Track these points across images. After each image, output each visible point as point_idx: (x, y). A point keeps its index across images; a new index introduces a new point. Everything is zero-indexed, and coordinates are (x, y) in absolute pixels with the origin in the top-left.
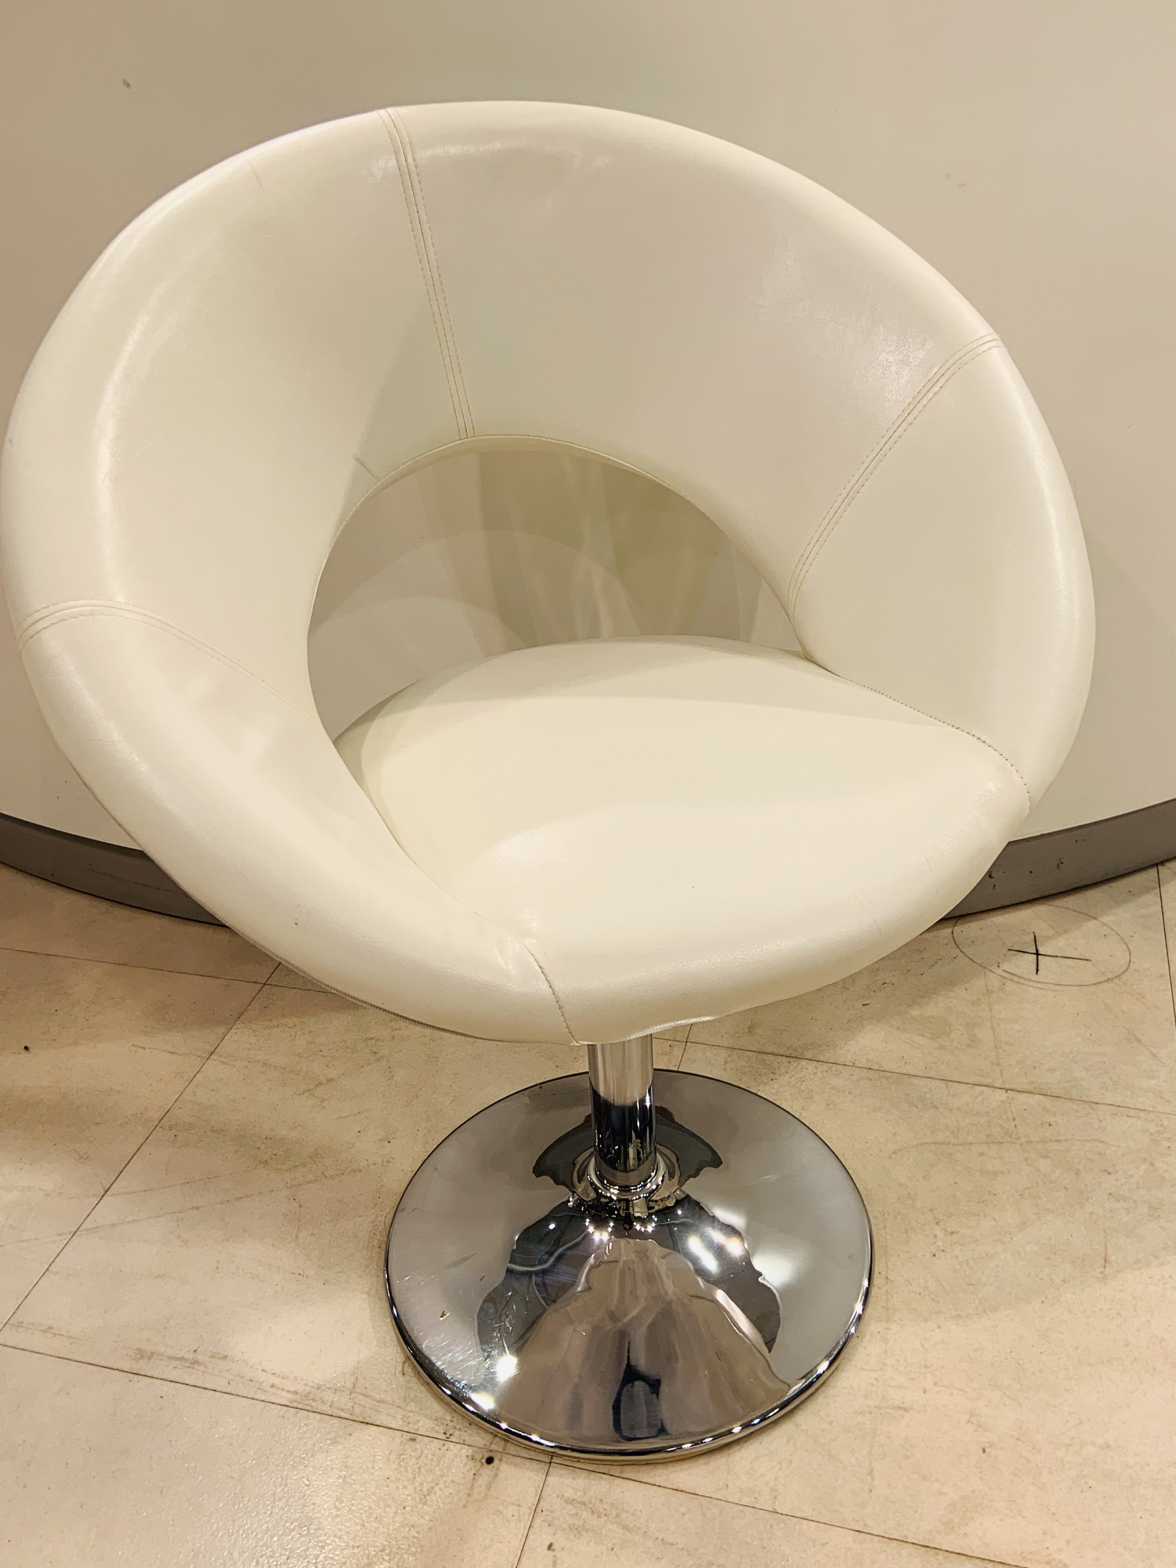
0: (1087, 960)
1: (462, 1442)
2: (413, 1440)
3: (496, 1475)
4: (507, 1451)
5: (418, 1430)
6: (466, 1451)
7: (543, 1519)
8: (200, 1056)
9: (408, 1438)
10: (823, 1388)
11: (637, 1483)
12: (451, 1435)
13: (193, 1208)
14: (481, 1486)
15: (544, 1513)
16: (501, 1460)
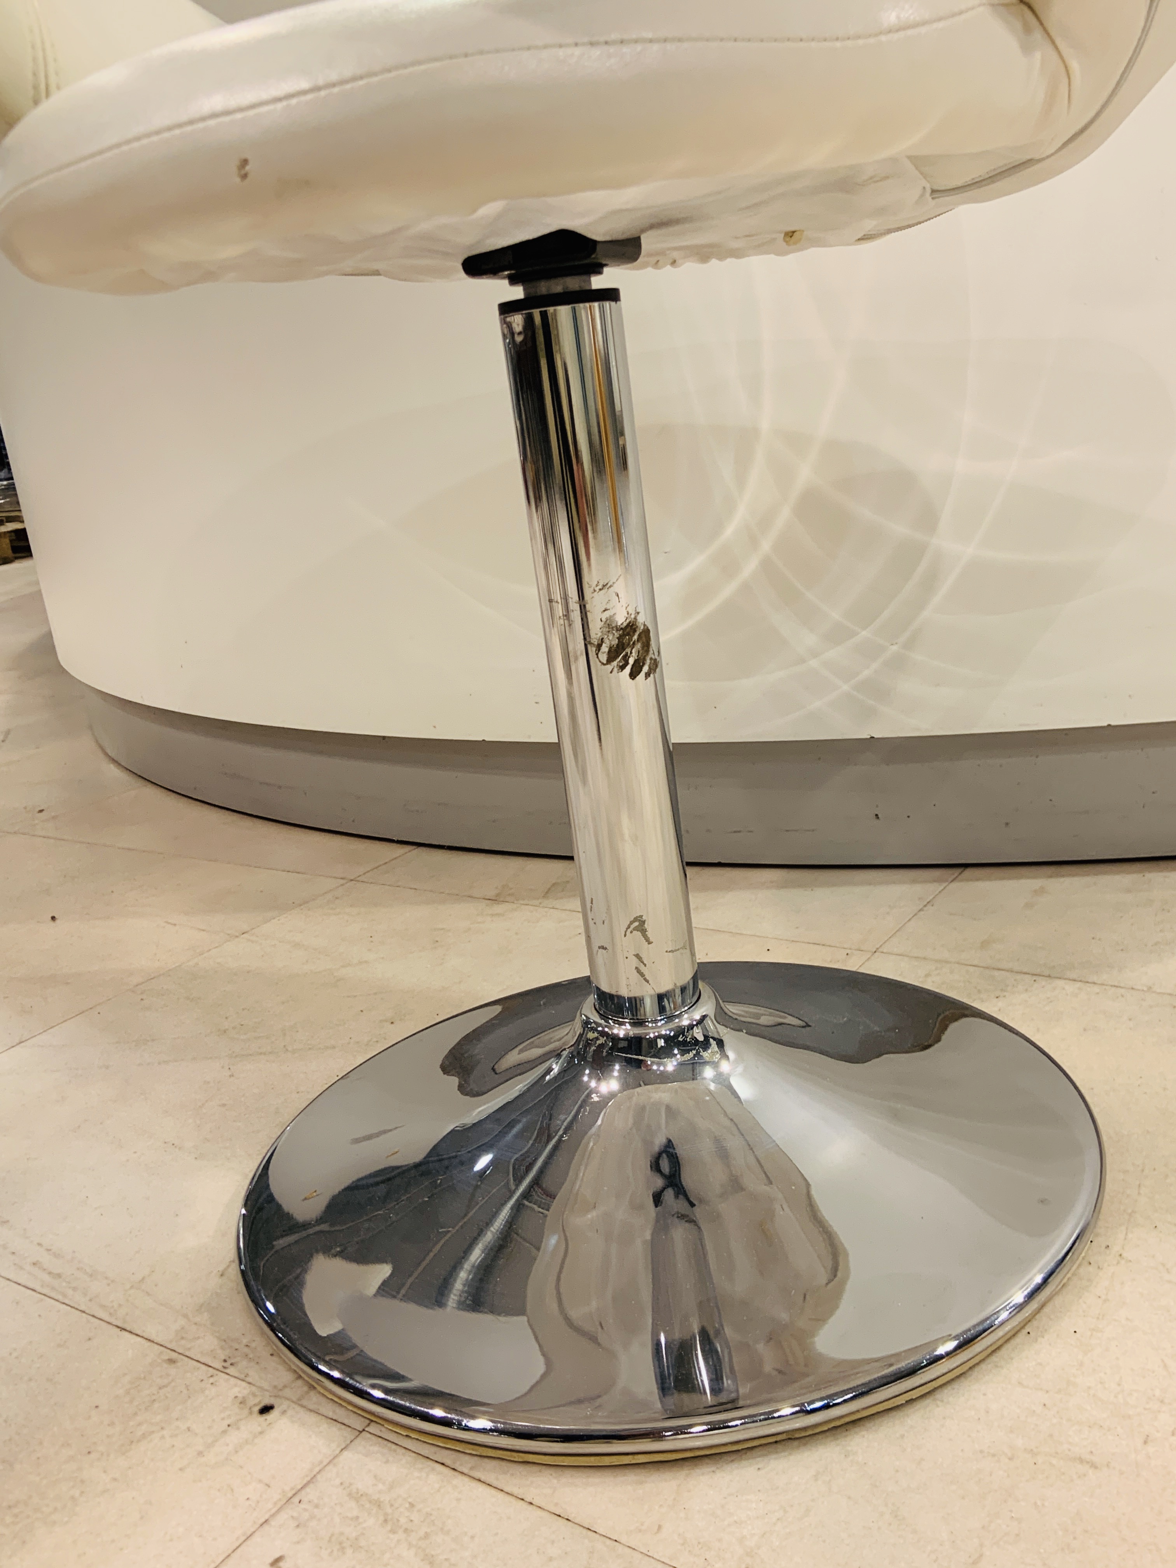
1: (242, 1376)
2: (171, 1361)
3: (261, 1433)
4: (304, 1402)
5: (189, 1349)
6: (240, 1389)
7: (295, 1514)
8: (229, 935)
9: (167, 1358)
10: (927, 1401)
11: (493, 1491)
12: (232, 1364)
14: (228, 1445)
15: (302, 1506)
16: (284, 1412)
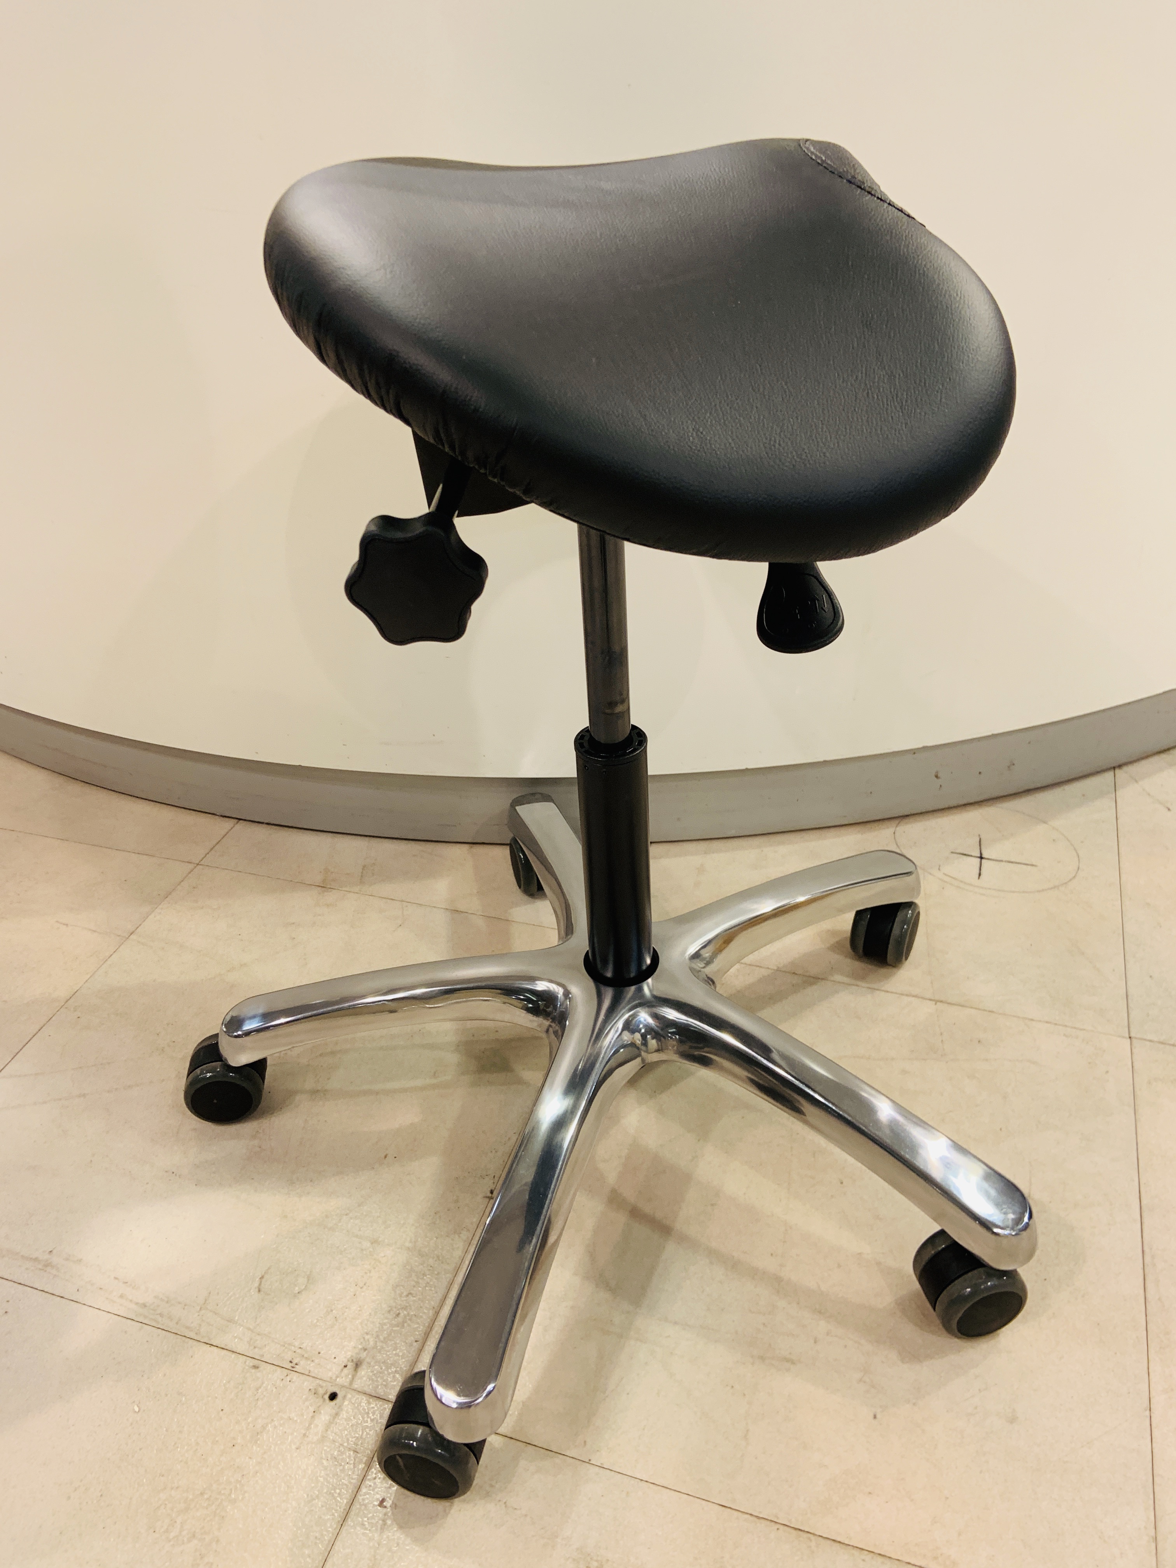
0: (1032, 865)
1: (307, 1373)
2: (256, 1367)
3: (337, 1414)
4: (353, 1387)
5: (263, 1355)
6: (309, 1384)
8: (119, 936)
9: (251, 1364)
12: (297, 1364)
13: (79, 1096)
14: (319, 1426)
16: (344, 1397)
